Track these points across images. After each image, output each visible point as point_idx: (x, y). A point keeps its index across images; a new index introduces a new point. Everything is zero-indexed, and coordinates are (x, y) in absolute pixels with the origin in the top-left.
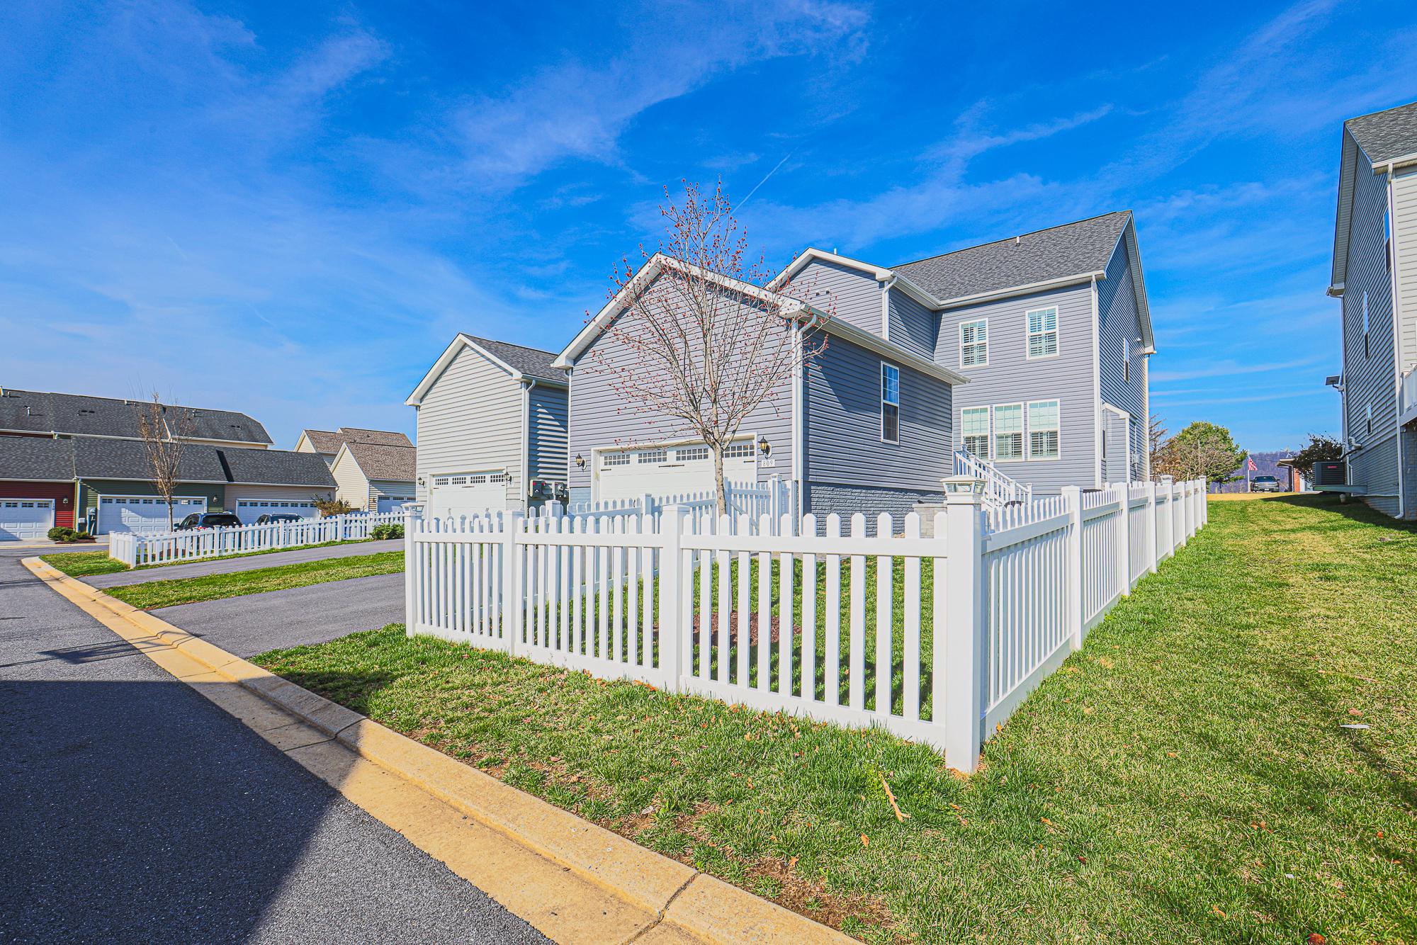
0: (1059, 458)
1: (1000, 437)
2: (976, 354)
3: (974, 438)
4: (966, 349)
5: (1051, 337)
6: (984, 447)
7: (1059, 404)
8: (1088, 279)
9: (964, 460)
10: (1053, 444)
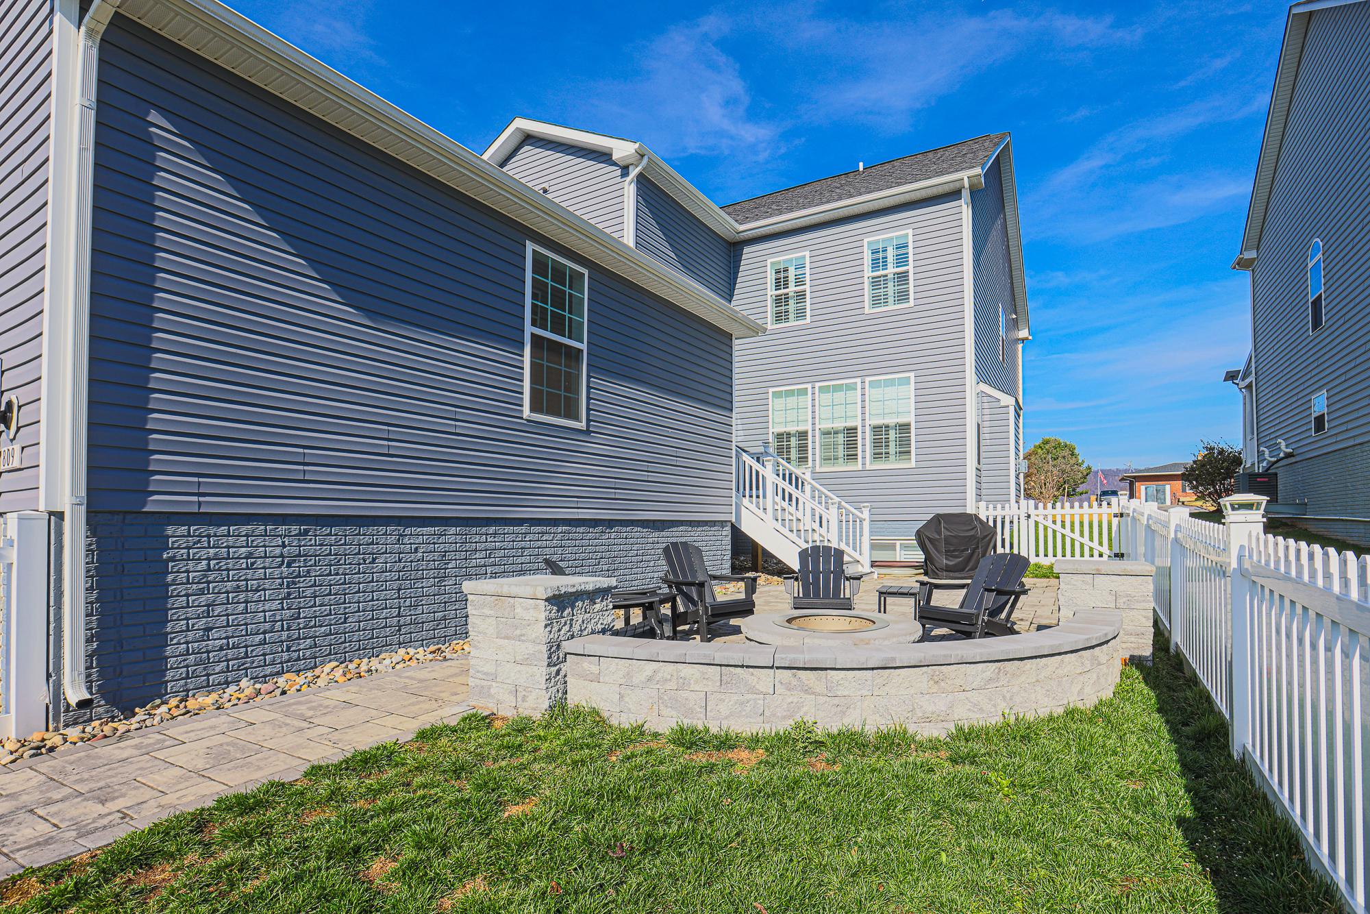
0: (913, 464)
1: (826, 433)
2: (792, 305)
3: (789, 434)
4: (778, 300)
5: (902, 277)
6: (803, 449)
7: (913, 380)
8: (958, 185)
9: (756, 466)
10: (904, 443)
